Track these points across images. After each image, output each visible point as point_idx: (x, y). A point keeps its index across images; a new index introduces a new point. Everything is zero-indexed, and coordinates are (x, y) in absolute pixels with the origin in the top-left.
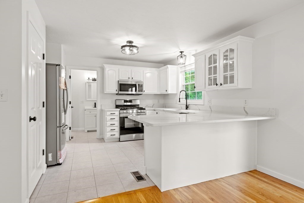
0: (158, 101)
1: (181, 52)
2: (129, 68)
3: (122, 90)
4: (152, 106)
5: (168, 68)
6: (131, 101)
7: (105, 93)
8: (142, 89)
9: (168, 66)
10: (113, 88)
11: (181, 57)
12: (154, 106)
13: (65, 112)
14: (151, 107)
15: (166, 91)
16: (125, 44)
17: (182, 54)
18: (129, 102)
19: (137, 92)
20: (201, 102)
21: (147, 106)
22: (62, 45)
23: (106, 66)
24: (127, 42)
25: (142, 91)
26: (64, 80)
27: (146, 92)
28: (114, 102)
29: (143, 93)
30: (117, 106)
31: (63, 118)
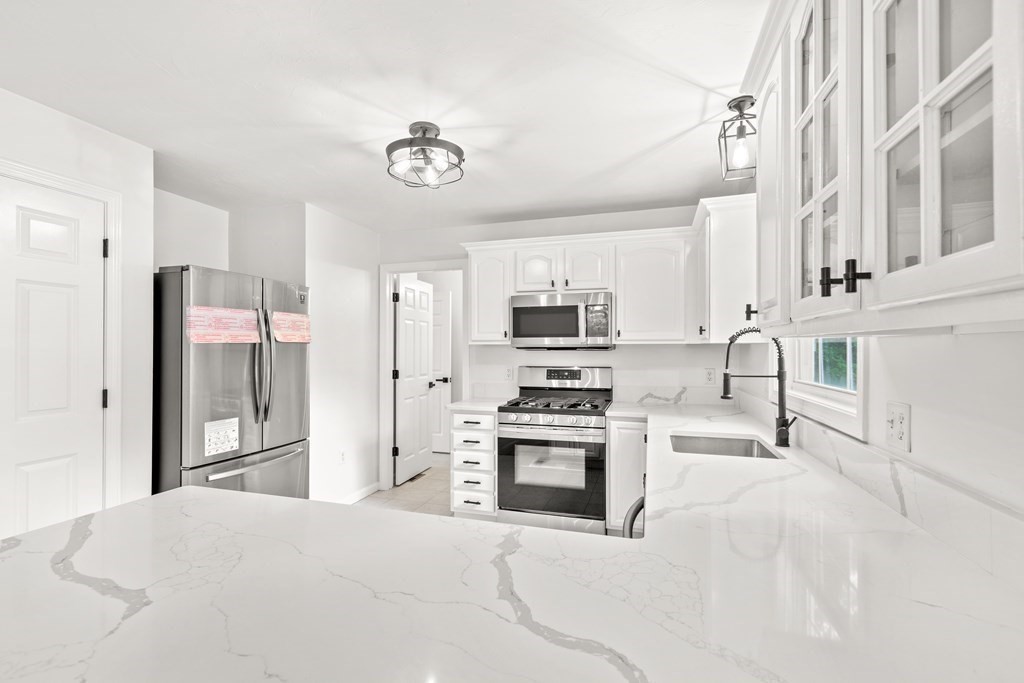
0: (709, 374)
1: (739, 103)
2: (556, 246)
3: (523, 333)
4: (672, 396)
6: (574, 375)
7: (470, 342)
8: (607, 325)
9: (705, 206)
10: (491, 325)
11: (741, 132)
12: (684, 396)
15: (701, 330)
17: (742, 116)
18: (567, 378)
19: (582, 339)
20: (853, 411)
21: (650, 395)
22: (307, 205)
23: (470, 248)
24: (413, 130)
25: (604, 333)
26: (245, 314)
27: (628, 338)
28: (516, 375)
29: (615, 342)
30: (524, 390)
31: (220, 438)
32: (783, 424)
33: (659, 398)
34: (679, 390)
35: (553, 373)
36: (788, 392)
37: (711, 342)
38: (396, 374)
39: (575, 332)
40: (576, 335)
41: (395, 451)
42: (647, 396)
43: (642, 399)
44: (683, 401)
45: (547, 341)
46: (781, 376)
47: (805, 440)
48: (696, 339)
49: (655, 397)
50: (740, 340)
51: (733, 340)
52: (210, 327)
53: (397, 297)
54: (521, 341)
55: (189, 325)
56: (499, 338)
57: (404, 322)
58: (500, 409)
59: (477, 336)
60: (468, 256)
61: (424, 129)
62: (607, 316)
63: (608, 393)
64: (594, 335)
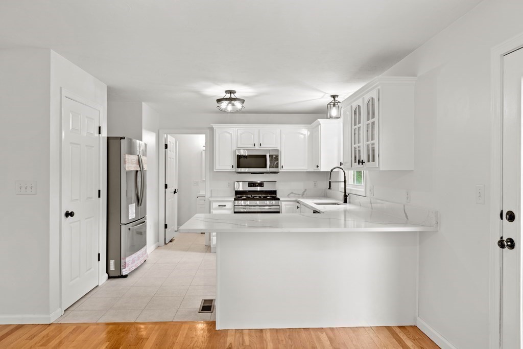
0: (315, 184)
1: (334, 97)
2: (255, 128)
3: (241, 166)
4: (301, 192)
5: (320, 124)
6: (261, 185)
7: (215, 170)
8: (278, 163)
9: (319, 122)
10: (227, 163)
11: (334, 105)
12: (305, 193)
13: (138, 200)
14: (299, 195)
15: (317, 166)
17: (334, 100)
18: (258, 186)
19: (268, 169)
20: (363, 190)
21: (292, 193)
22: (143, 103)
23: (215, 126)
24: (227, 92)
25: (277, 167)
26: (135, 158)
27: (285, 169)
28: (232, 185)
29: (280, 171)
30: (237, 193)
31: (132, 212)
32: (345, 196)
33: (296, 194)
34: (304, 190)
35: (252, 184)
36: (347, 188)
37: (321, 171)
38: (166, 186)
39: (264, 166)
40: (265, 167)
41: (166, 226)
42: (291, 193)
43: (289, 195)
44: (305, 195)
45: (247, 170)
46: (345, 182)
47: (351, 201)
48: (315, 169)
49: (294, 194)
50: (334, 170)
51: (332, 170)
52: (129, 163)
53: (166, 146)
54: (240, 170)
55: (125, 163)
56: (229, 168)
57: (168, 160)
58: (235, 199)
59: (218, 167)
60: (212, 129)
61: (231, 92)
62: (277, 160)
63: (275, 192)
64: (273, 167)
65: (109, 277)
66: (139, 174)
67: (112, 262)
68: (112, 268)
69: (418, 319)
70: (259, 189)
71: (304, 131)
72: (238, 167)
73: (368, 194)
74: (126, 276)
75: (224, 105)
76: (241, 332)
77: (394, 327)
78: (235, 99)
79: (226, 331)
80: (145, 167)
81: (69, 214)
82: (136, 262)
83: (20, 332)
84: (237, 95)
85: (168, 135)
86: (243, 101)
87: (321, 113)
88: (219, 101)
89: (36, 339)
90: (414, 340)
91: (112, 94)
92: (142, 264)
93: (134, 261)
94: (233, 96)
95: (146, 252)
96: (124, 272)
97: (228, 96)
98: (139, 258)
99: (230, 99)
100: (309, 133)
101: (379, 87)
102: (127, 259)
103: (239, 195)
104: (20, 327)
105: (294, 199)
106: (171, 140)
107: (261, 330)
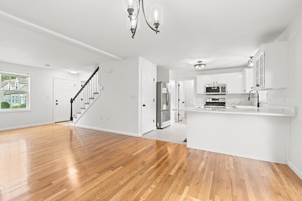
4: (238, 103)
5: (246, 71)
6: (218, 100)
7: (197, 94)
12: (240, 103)
13: (167, 104)
14: (237, 104)
15: (245, 91)
16: (197, 63)
19: (220, 93)
22: (170, 70)
23: (197, 76)
24: (198, 62)
25: (225, 91)
26: (166, 89)
27: (229, 93)
28: (205, 100)
29: (226, 93)
30: (207, 103)
31: (164, 107)
32: (258, 104)
33: (235, 104)
35: (213, 99)
36: (259, 100)
37: (246, 93)
38: (179, 100)
40: (219, 92)
41: (179, 115)
42: (233, 104)
43: (231, 104)
45: (213, 93)
46: (258, 97)
48: (243, 92)
51: (250, 92)
52: (164, 91)
53: (179, 85)
54: (208, 93)
55: (162, 90)
56: (203, 93)
57: (180, 90)
58: (205, 105)
59: (198, 92)
60: (196, 78)
61: (200, 62)
62: (225, 89)
63: (224, 103)
64: (223, 92)
65: (157, 128)
66: (167, 94)
67: (158, 123)
68: (158, 125)
69: (288, 162)
70: (217, 101)
71: (239, 75)
72: (207, 92)
73: (268, 102)
74: (162, 129)
75: (197, 67)
76: (196, 150)
77: (272, 163)
78: (202, 64)
79: (190, 149)
80: (170, 92)
81: (144, 105)
82: (166, 125)
83: (131, 138)
84: (202, 63)
85: (180, 81)
86: (205, 65)
87: (246, 66)
88: (195, 66)
89: (134, 140)
90: (282, 169)
91: (159, 68)
92: (168, 126)
93: (165, 124)
94: (201, 63)
95: (170, 122)
96: (162, 127)
97: (199, 63)
98: (167, 124)
99: (200, 65)
100: (242, 76)
101: (265, 50)
102: (163, 123)
103: (208, 104)
104: (131, 136)
105: (233, 106)
106: (181, 83)
107: (204, 151)
